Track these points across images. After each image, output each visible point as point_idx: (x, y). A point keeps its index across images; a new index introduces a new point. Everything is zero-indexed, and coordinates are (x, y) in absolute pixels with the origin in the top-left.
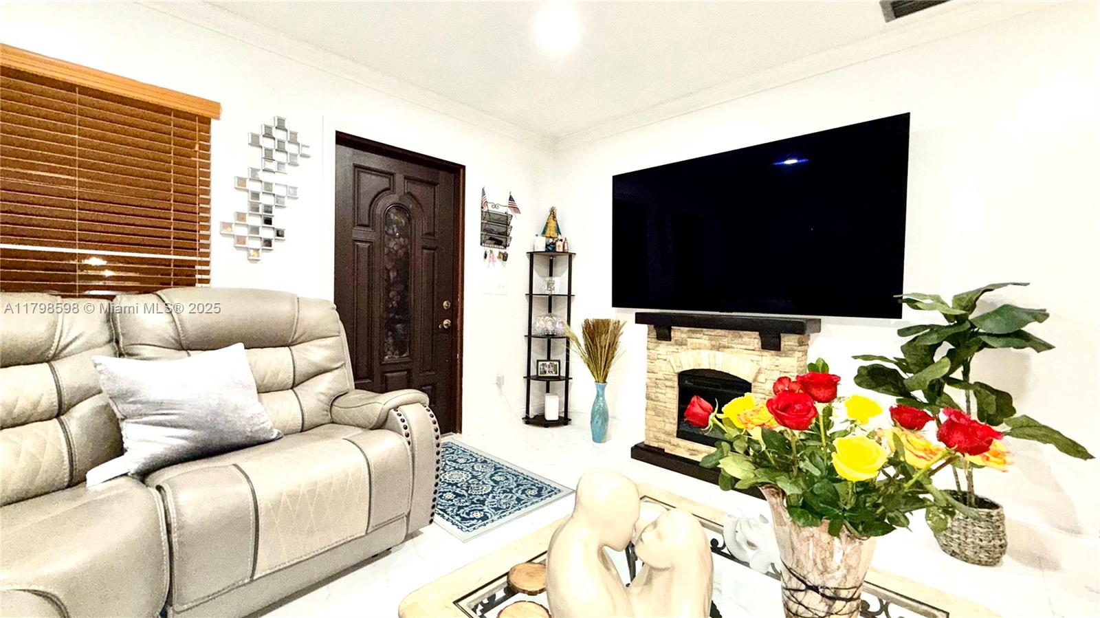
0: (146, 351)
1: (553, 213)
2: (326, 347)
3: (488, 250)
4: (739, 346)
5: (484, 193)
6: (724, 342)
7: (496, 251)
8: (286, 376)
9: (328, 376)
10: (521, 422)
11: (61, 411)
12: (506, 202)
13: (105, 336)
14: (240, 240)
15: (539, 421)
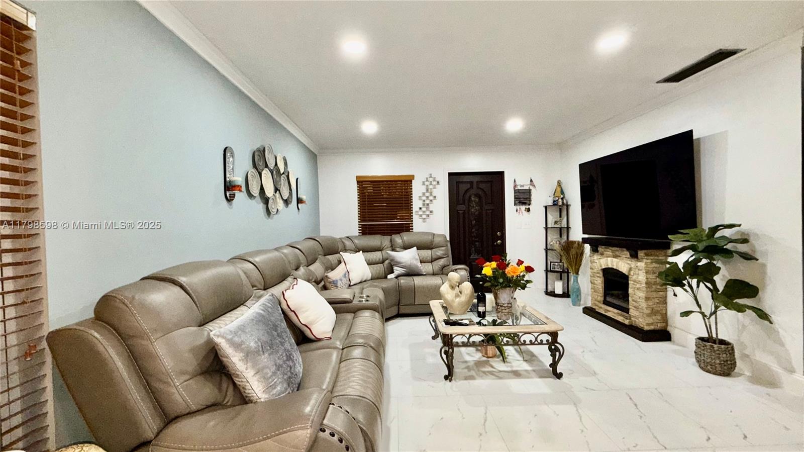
0: (398, 249)
1: (559, 183)
2: (442, 250)
3: (518, 207)
4: (624, 256)
5: (515, 181)
6: (617, 253)
7: (523, 208)
8: (429, 258)
9: (443, 260)
10: (544, 294)
11: (383, 262)
12: (529, 182)
13: (390, 246)
14: (421, 216)
15: (552, 294)
